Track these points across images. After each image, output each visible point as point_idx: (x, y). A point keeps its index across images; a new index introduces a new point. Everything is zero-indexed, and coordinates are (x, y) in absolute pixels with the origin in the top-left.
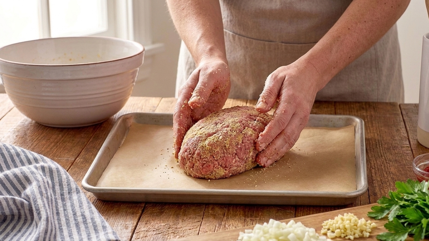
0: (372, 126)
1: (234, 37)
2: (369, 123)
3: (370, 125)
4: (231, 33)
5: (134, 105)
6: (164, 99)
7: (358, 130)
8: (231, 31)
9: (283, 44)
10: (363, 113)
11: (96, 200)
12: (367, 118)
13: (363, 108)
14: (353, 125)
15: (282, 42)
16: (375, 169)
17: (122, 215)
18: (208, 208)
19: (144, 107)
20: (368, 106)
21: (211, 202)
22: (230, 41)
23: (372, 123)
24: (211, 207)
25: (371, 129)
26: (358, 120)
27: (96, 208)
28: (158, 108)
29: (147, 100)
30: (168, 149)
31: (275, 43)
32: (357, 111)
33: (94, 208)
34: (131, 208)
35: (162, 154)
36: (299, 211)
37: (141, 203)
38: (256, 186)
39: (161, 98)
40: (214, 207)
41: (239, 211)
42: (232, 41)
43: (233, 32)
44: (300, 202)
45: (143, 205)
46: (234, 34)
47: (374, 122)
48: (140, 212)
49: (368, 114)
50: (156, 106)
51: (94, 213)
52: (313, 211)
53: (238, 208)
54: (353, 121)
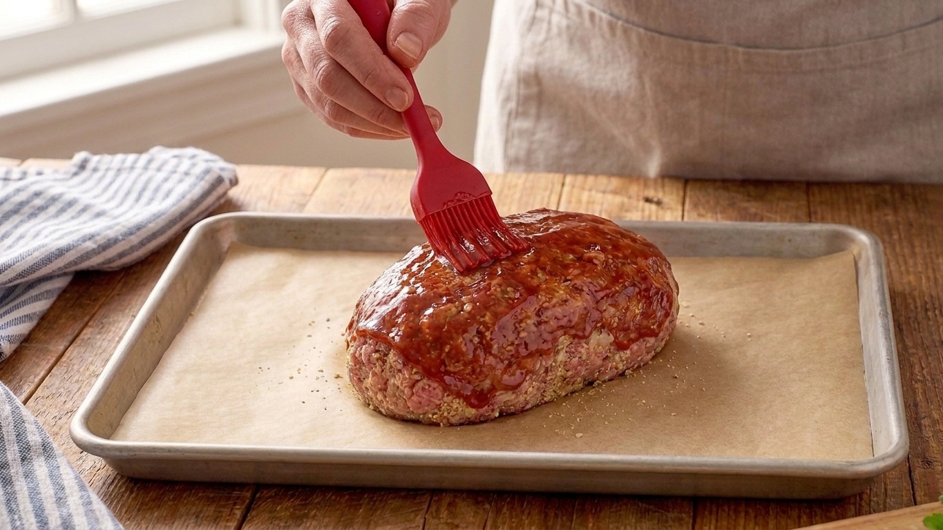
0: (914, 254)
1: (612, 27)
2: (905, 244)
3: (906, 251)
4: (605, 16)
5: (250, 188)
6: (332, 173)
7: (868, 265)
8: (605, 11)
9: (740, 49)
10: (886, 215)
11: (112, 477)
12: (898, 229)
13: (885, 201)
14: (852, 253)
15: (739, 45)
16: (923, 382)
17: (186, 524)
18: (438, 501)
19: (275, 196)
20: (897, 195)
21: (446, 485)
22: (603, 36)
23: (913, 247)
24: (447, 499)
25: (911, 262)
26: (863, 238)
27: (109, 507)
28: (313, 199)
29: (285, 175)
30: (328, 320)
31: (718, 45)
32: (870, 211)
33: (100, 507)
34: (211, 501)
35: (310, 336)
36: (706, 513)
37: (242, 486)
38: (579, 435)
39: (322, 170)
40: (457, 500)
41: (529, 514)
42: (608, 35)
43: (611, 14)
44: (707, 489)
45: (248, 494)
46: (614, 20)
47: (917, 243)
48: (238, 513)
49: (900, 219)
50: (310, 191)
51: (100, 520)
52: (747, 513)
53: (525, 504)
54: (850, 239)
